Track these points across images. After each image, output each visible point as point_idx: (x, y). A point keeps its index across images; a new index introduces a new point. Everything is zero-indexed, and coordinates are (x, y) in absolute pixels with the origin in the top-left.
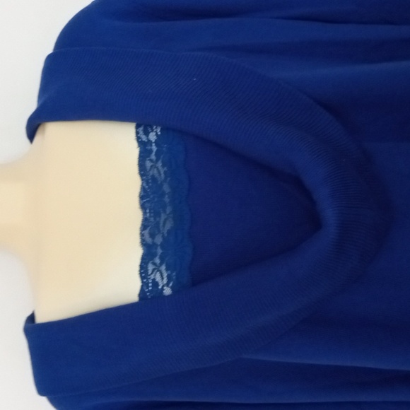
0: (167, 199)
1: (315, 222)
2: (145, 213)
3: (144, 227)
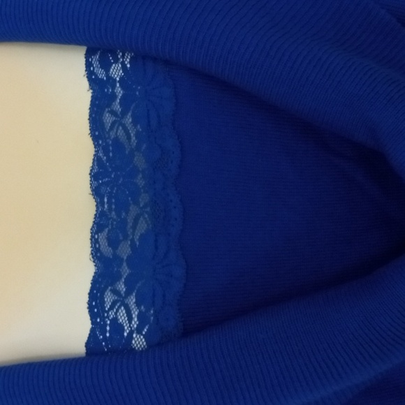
0: (140, 181)
2: (100, 204)
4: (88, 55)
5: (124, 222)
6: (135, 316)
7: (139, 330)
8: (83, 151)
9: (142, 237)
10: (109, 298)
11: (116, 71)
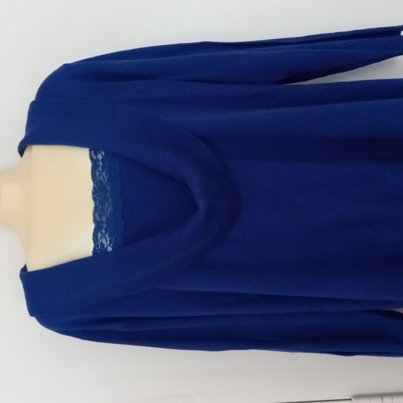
0: (109, 195)
2: (95, 203)
3: (95, 211)
4: (90, 151)
5: (104, 209)
6: (108, 240)
7: (110, 245)
8: (89, 185)
9: (110, 214)
10: (99, 235)
11: (100, 157)
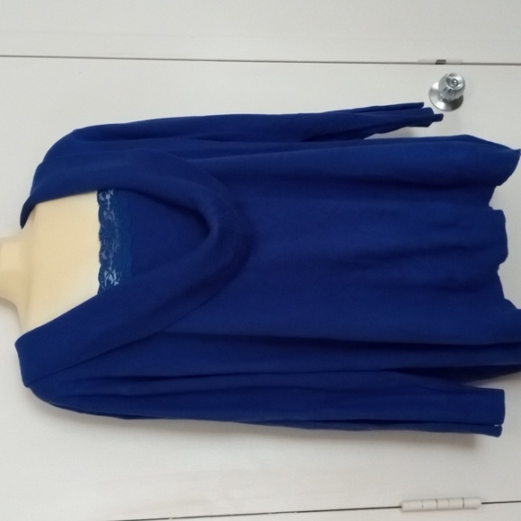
1: (205, 227)
3: (102, 251)
5: (111, 246)
6: (115, 275)
9: (117, 249)
10: (106, 273)
